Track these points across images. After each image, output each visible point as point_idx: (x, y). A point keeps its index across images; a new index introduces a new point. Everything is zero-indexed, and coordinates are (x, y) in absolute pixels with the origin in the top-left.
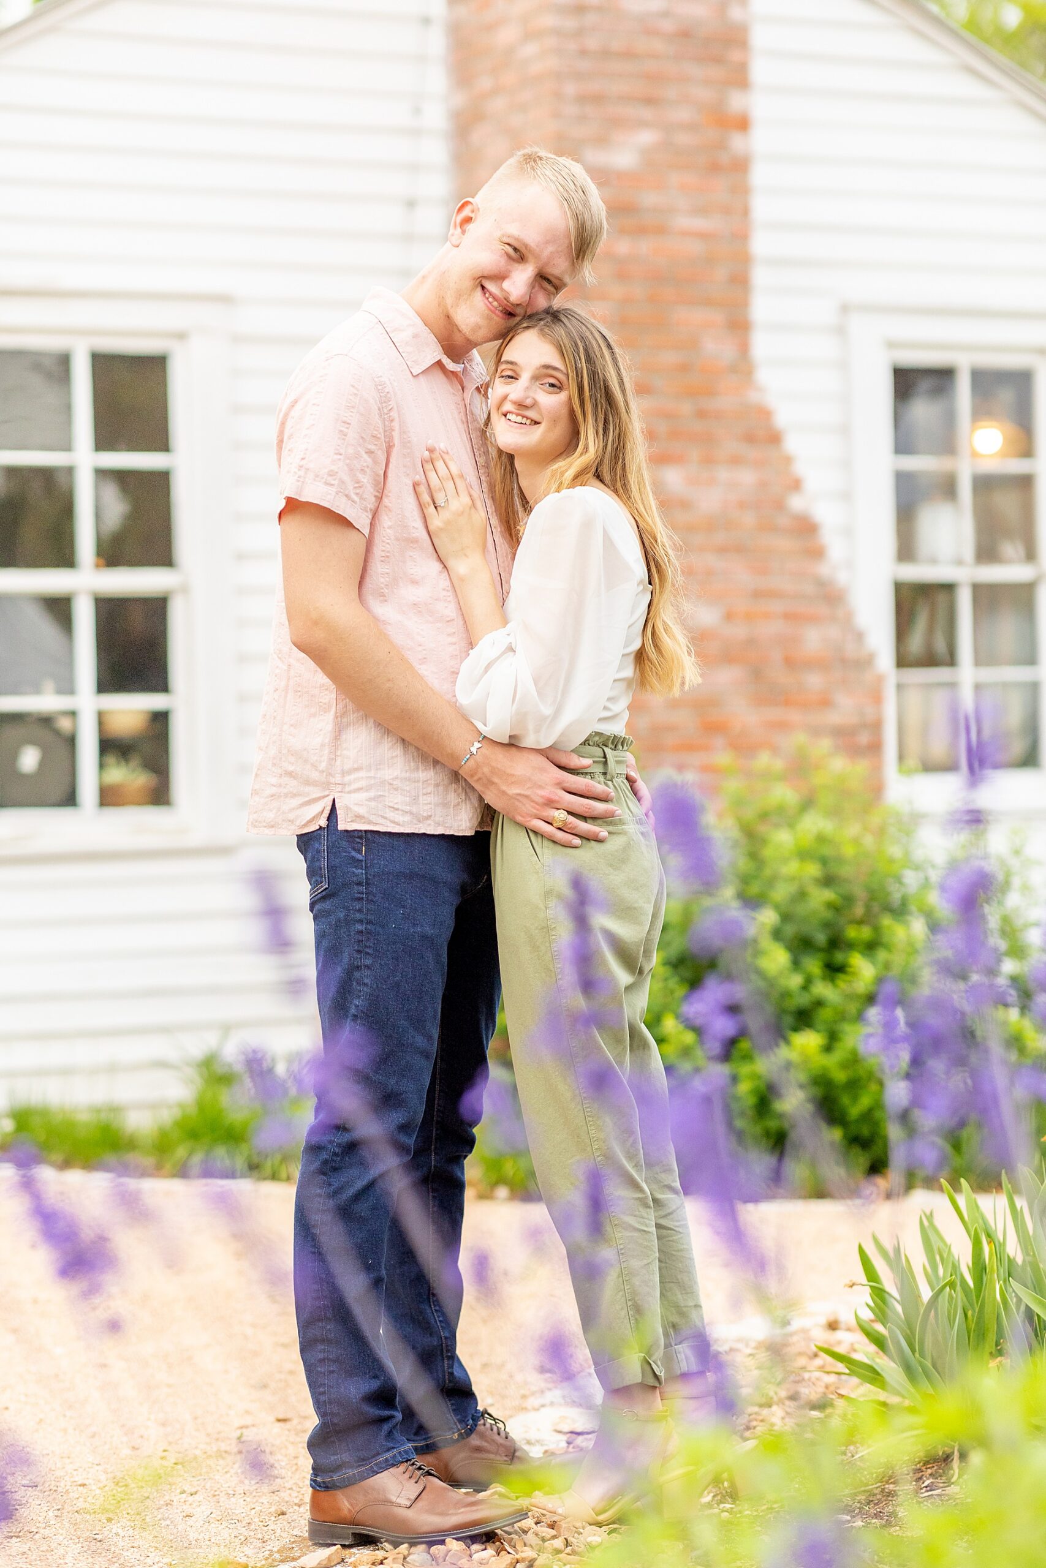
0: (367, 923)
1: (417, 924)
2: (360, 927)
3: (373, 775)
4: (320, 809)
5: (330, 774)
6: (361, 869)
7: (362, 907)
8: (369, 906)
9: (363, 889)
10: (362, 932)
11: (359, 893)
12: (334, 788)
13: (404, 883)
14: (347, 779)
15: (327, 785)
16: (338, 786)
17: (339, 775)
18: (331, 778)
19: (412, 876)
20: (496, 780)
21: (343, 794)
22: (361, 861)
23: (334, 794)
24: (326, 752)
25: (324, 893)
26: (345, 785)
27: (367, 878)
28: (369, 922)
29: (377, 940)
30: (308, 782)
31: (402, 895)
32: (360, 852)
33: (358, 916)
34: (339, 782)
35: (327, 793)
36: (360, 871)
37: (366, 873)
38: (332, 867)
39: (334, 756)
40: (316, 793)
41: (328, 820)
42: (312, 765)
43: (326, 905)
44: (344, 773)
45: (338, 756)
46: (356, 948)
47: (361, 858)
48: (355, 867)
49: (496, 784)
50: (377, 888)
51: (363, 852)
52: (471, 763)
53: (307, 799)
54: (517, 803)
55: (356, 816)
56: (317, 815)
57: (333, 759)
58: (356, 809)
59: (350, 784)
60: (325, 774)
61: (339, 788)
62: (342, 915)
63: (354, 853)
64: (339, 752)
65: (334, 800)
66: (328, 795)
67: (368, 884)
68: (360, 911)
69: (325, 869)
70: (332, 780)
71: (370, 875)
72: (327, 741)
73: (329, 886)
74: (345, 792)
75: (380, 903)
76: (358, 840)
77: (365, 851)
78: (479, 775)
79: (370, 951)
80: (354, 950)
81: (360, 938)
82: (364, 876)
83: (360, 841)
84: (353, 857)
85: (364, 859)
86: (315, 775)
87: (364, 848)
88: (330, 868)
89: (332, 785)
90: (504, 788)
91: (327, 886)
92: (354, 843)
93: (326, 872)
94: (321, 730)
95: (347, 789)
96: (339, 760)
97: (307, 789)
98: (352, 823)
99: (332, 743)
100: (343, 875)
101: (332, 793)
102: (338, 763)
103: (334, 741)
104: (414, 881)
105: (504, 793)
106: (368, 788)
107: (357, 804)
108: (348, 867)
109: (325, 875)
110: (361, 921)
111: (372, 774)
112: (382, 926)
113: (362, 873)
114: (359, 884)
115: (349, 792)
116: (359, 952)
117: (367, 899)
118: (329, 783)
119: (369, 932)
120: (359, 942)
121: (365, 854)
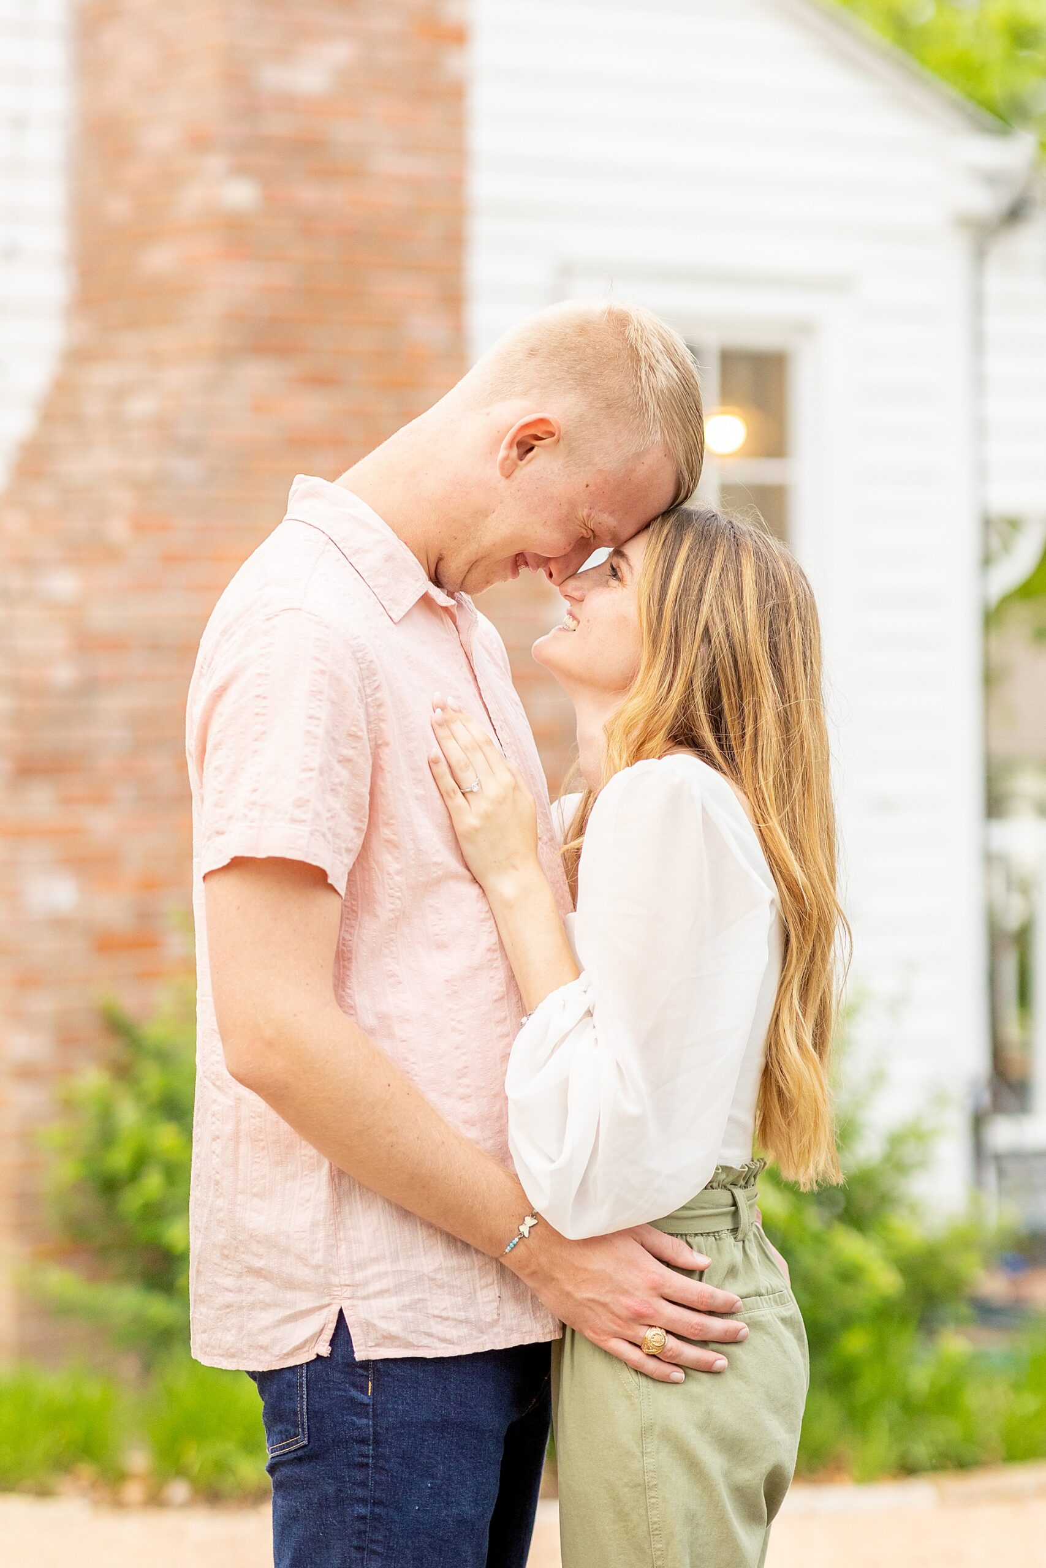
0: (374, 1504)
1: (452, 1502)
2: (361, 1510)
3: (403, 1268)
4: (317, 1328)
5: (332, 1271)
6: (367, 1417)
7: (367, 1478)
8: (377, 1477)
9: (369, 1450)
10: (364, 1518)
11: (362, 1456)
12: (339, 1293)
13: (433, 1438)
14: (359, 1276)
15: (326, 1288)
16: (345, 1288)
17: (346, 1272)
18: (332, 1277)
19: (444, 1426)
20: (558, 1274)
21: (355, 1302)
22: (368, 1405)
23: (338, 1301)
24: (321, 1235)
25: (300, 1453)
26: (357, 1285)
27: (375, 1433)
28: (377, 1503)
29: (390, 1530)
30: (290, 1284)
31: (429, 1458)
32: (363, 1390)
33: (360, 1492)
34: (347, 1283)
35: (326, 1300)
36: (365, 1421)
37: (374, 1425)
38: (315, 1412)
39: (334, 1242)
40: (305, 1301)
41: (332, 1343)
42: (299, 1257)
43: (302, 1471)
44: (355, 1267)
45: (340, 1240)
46: (355, 1543)
47: (366, 1400)
48: (356, 1414)
49: (558, 1280)
50: (391, 1448)
51: (370, 1391)
52: (521, 1249)
53: (289, 1312)
54: (587, 1312)
55: (385, 1337)
56: (312, 1337)
57: (333, 1246)
58: (383, 1325)
59: (365, 1283)
60: (322, 1270)
61: (347, 1291)
62: (331, 1490)
63: (354, 1393)
64: (342, 1234)
65: (341, 1312)
66: (329, 1305)
67: (377, 1442)
68: (363, 1484)
69: (302, 1415)
70: (335, 1280)
71: (381, 1427)
72: (320, 1216)
73: (309, 1442)
74: (358, 1298)
75: (397, 1472)
76: (361, 1371)
77: (373, 1389)
78: (533, 1268)
79: (379, 1549)
80: (351, 1546)
81: (362, 1527)
82: (371, 1429)
83: (365, 1374)
84: (352, 1399)
85: (371, 1403)
86: (302, 1273)
87: (370, 1383)
88: (312, 1414)
89: (335, 1289)
90: (569, 1288)
91: (305, 1442)
92: (354, 1375)
93: (305, 1420)
94: (308, 1200)
95: (361, 1292)
96: (343, 1247)
97: (290, 1295)
98: (377, 1348)
99: (330, 1220)
100: (335, 1426)
101: (335, 1301)
102: (343, 1251)
103: (332, 1217)
104: (448, 1433)
105: (568, 1295)
106: (398, 1290)
107: (383, 1317)
108: (342, 1414)
109: (303, 1425)
110: (363, 1501)
111: (401, 1265)
112: (399, 1509)
113: (367, 1425)
114: (363, 1441)
115: (367, 1298)
116: (358, 1548)
117: (375, 1466)
118: (330, 1285)
119: (376, 1518)
120: (361, 1533)
121: (373, 1393)
